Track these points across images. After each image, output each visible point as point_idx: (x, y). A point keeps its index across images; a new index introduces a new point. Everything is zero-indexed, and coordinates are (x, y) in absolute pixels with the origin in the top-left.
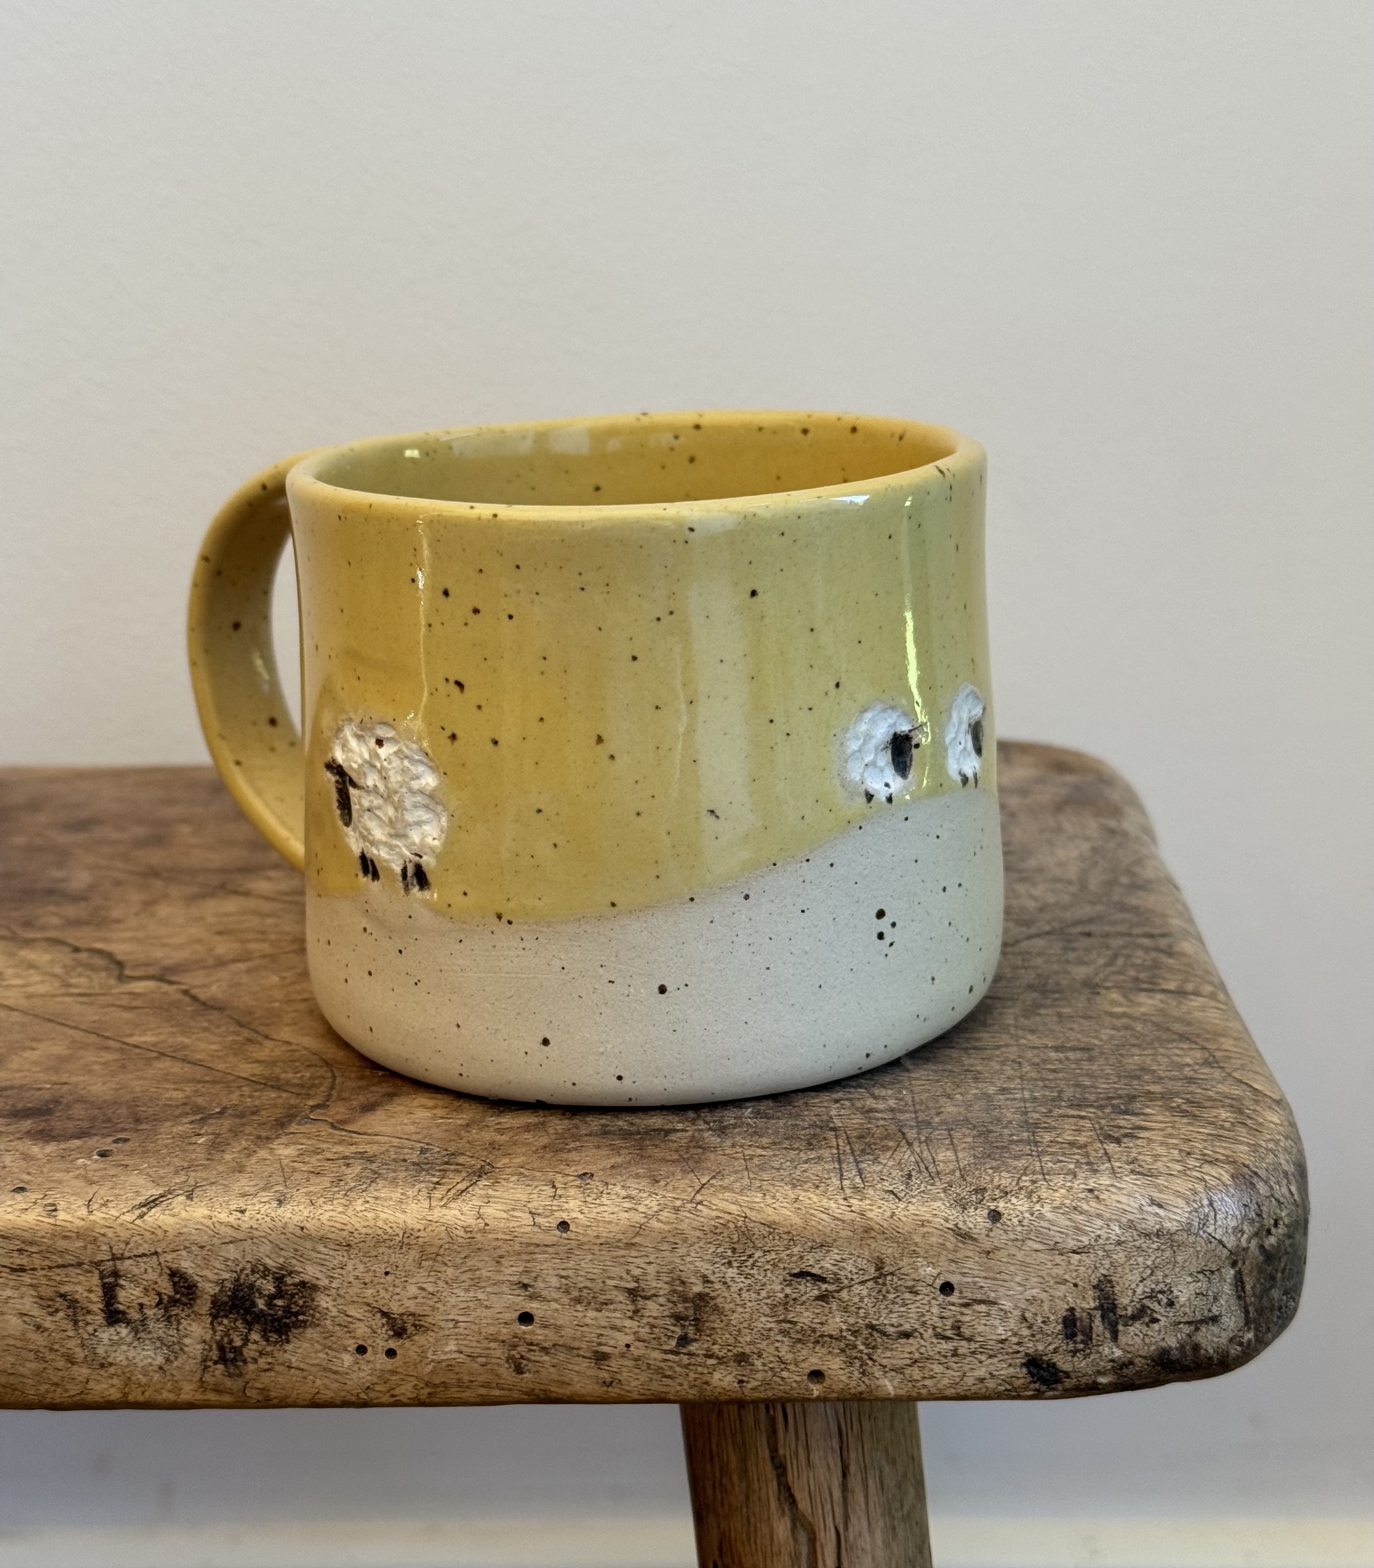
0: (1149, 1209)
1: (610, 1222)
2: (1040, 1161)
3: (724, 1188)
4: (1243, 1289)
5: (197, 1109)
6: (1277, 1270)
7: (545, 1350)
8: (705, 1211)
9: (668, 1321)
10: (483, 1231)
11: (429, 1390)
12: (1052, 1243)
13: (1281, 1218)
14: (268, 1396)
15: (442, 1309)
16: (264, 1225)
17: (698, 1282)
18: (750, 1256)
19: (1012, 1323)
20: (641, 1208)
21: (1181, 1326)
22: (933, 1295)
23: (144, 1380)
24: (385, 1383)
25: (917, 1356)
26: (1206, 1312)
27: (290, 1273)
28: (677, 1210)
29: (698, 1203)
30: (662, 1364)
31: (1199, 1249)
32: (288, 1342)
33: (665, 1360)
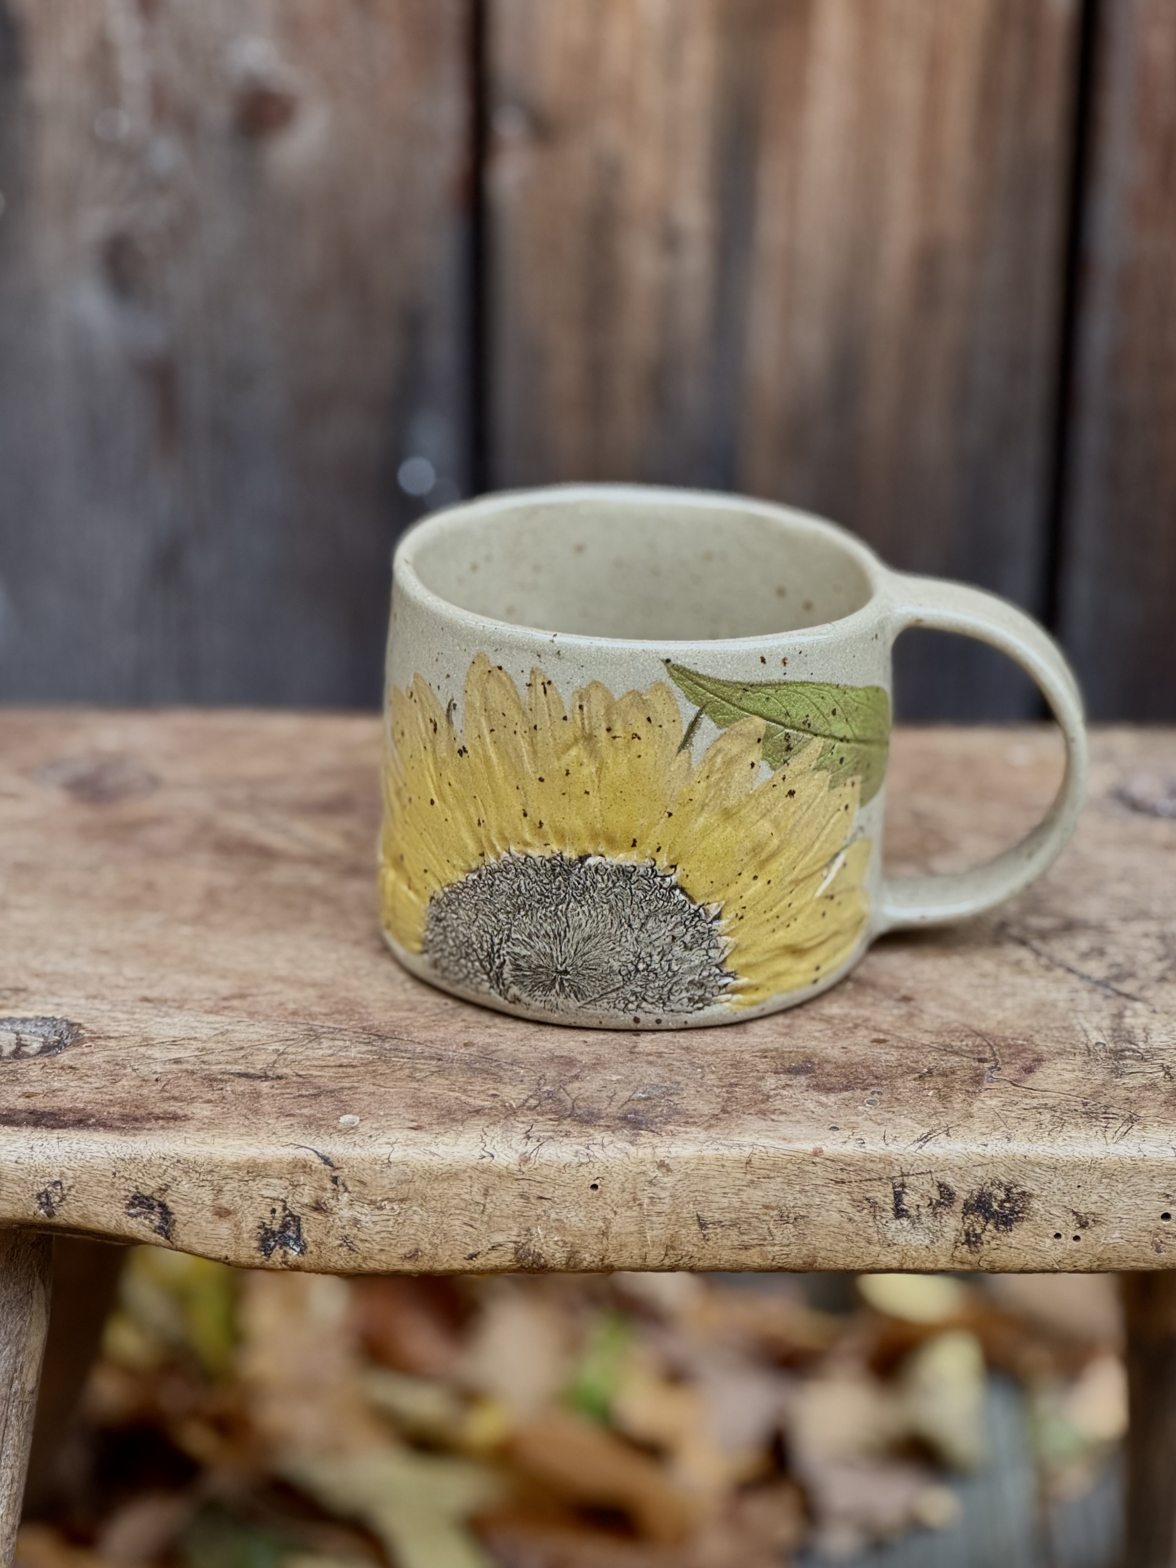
7: (1175, 1237)
10: (1142, 1160)
14: (995, 1264)
15: (1113, 1210)
16: (1001, 1155)
23: (916, 1254)
24: (1071, 1258)
27: (1016, 1186)
32: (1011, 1230)
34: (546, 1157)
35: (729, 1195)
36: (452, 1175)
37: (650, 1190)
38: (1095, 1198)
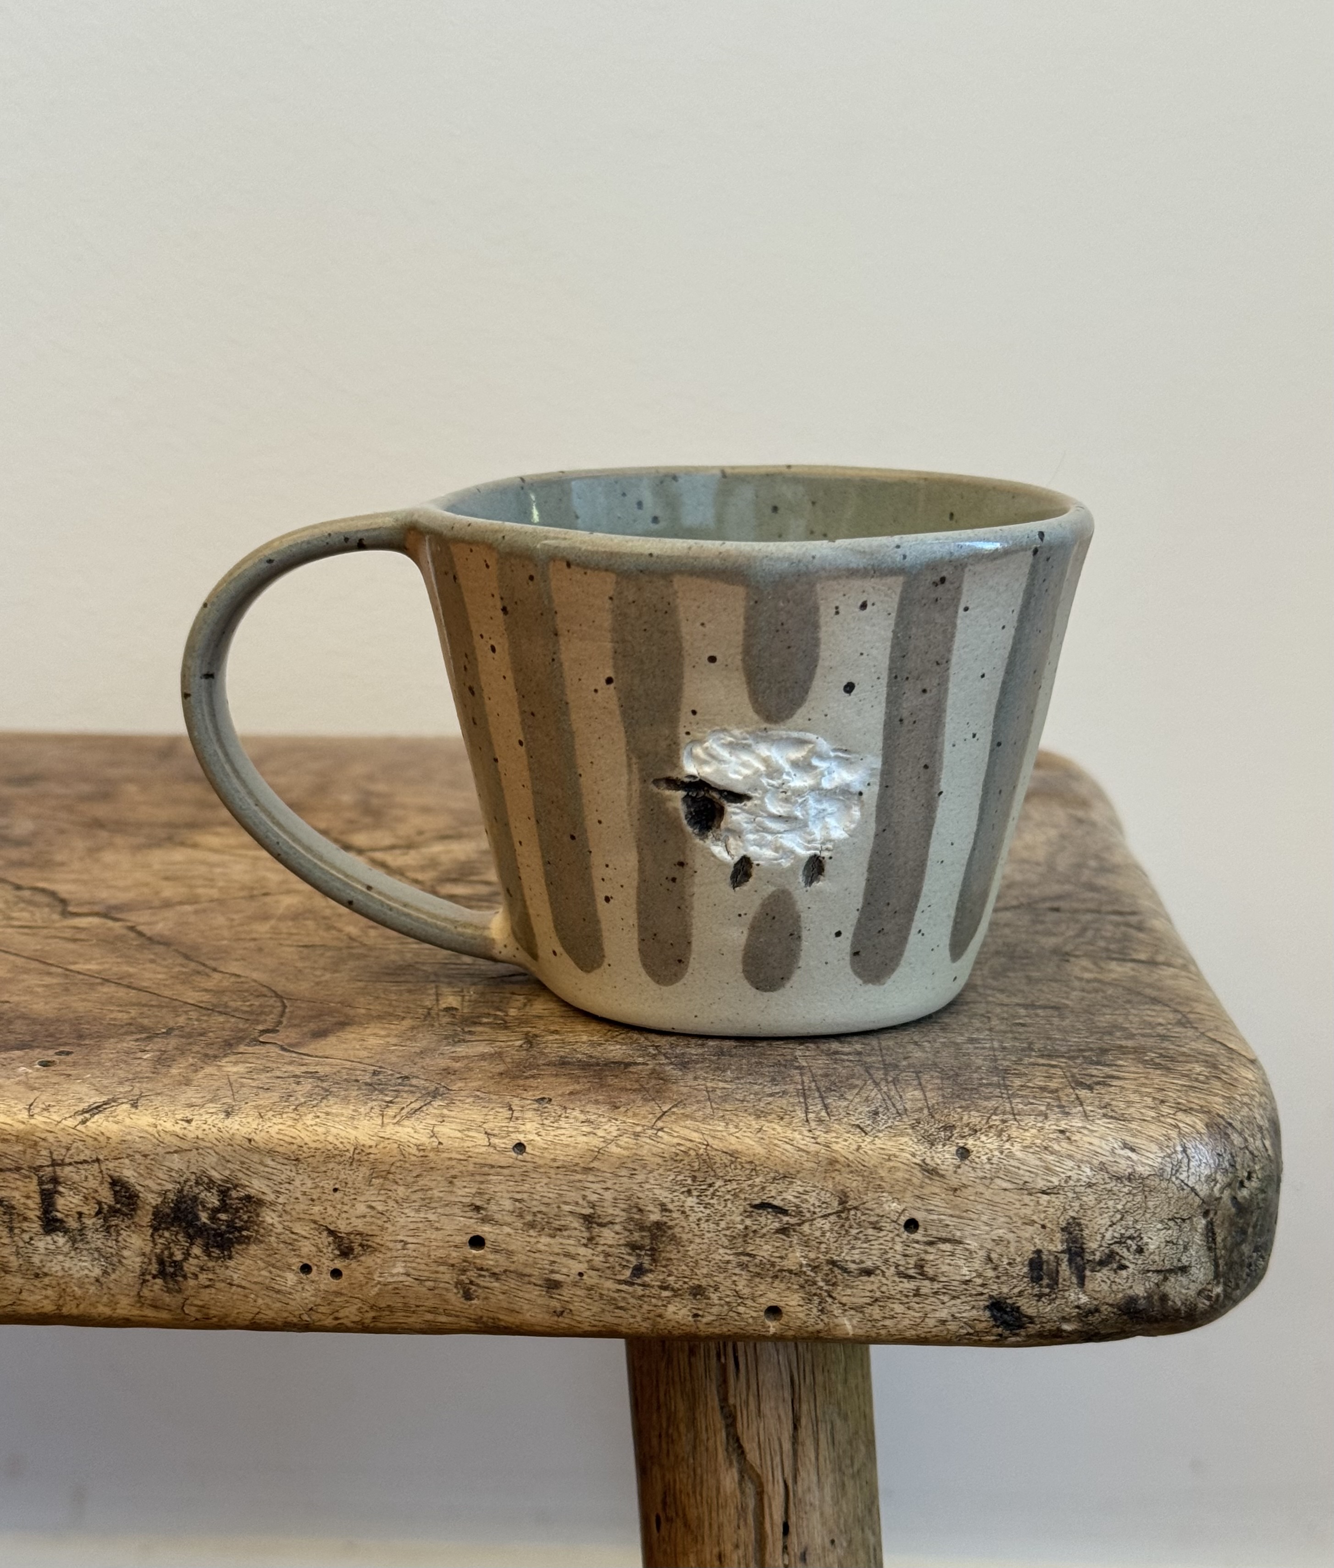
0: (1122, 1152)
1: (568, 1146)
2: (1011, 1103)
3: (687, 1116)
4: (1214, 1240)
5: (143, 1029)
6: (1248, 1225)
8: (666, 1137)
9: (624, 1250)
10: (437, 1150)
11: (372, 1314)
12: (1021, 1182)
13: (1255, 1172)
14: (207, 1314)
15: (391, 1229)
16: (210, 1136)
17: (656, 1210)
18: (710, 1185)
19: (977, 1264)
20: (600, 1133)
21: (1150, 1274)
22: (896, 1232)
23: (78, 1292)
24: (329, 1304)
25: (878, 1294)
26: (1176, 1261)
27: (236, 1186)
28: (637, 1135)
29: (659, 1130)
30: (616, 1295)
31: (1170, 1195)
32: (230, 1257)
33: (619, 1291)
38: (361, 1208)
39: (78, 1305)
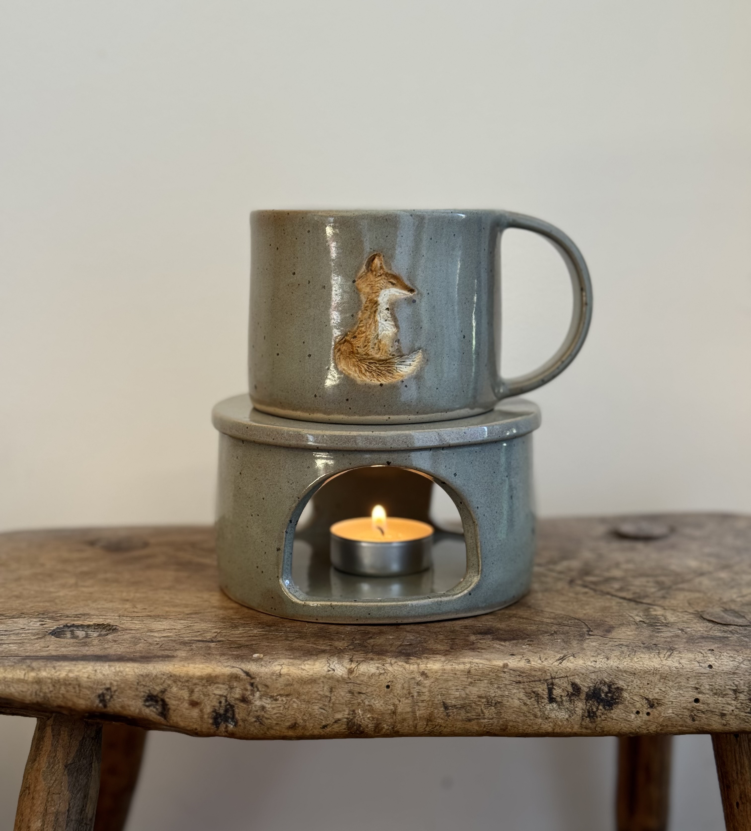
1: (726, 665)
5: (545, 632)
7: (703, 712)
9: (747, 701)
10: (682, 668)
11: (660, 728)
14: (603, 731)
15: (667, 697)
16: (604, 667)
20: (736, 660)
23: (560, 724)
24: (646, 725)
27: (613, 684)
30: (745, 718)
32: (612, 709)
33: (746, 716)
34: (362, 670)
35: (460, 690)
36: (313, 681)
37: (417, 688)
38: (657, 690)
39: (560, 729)
